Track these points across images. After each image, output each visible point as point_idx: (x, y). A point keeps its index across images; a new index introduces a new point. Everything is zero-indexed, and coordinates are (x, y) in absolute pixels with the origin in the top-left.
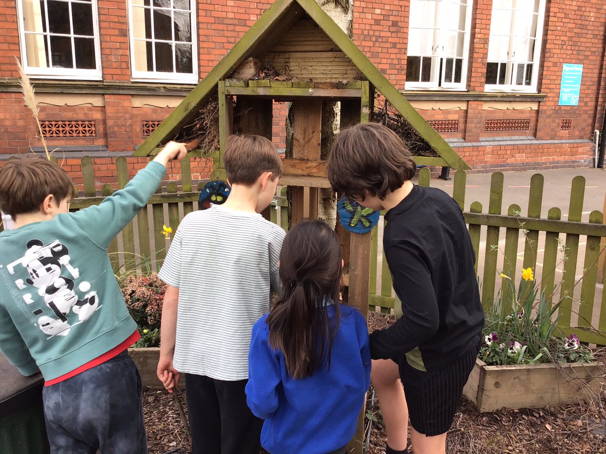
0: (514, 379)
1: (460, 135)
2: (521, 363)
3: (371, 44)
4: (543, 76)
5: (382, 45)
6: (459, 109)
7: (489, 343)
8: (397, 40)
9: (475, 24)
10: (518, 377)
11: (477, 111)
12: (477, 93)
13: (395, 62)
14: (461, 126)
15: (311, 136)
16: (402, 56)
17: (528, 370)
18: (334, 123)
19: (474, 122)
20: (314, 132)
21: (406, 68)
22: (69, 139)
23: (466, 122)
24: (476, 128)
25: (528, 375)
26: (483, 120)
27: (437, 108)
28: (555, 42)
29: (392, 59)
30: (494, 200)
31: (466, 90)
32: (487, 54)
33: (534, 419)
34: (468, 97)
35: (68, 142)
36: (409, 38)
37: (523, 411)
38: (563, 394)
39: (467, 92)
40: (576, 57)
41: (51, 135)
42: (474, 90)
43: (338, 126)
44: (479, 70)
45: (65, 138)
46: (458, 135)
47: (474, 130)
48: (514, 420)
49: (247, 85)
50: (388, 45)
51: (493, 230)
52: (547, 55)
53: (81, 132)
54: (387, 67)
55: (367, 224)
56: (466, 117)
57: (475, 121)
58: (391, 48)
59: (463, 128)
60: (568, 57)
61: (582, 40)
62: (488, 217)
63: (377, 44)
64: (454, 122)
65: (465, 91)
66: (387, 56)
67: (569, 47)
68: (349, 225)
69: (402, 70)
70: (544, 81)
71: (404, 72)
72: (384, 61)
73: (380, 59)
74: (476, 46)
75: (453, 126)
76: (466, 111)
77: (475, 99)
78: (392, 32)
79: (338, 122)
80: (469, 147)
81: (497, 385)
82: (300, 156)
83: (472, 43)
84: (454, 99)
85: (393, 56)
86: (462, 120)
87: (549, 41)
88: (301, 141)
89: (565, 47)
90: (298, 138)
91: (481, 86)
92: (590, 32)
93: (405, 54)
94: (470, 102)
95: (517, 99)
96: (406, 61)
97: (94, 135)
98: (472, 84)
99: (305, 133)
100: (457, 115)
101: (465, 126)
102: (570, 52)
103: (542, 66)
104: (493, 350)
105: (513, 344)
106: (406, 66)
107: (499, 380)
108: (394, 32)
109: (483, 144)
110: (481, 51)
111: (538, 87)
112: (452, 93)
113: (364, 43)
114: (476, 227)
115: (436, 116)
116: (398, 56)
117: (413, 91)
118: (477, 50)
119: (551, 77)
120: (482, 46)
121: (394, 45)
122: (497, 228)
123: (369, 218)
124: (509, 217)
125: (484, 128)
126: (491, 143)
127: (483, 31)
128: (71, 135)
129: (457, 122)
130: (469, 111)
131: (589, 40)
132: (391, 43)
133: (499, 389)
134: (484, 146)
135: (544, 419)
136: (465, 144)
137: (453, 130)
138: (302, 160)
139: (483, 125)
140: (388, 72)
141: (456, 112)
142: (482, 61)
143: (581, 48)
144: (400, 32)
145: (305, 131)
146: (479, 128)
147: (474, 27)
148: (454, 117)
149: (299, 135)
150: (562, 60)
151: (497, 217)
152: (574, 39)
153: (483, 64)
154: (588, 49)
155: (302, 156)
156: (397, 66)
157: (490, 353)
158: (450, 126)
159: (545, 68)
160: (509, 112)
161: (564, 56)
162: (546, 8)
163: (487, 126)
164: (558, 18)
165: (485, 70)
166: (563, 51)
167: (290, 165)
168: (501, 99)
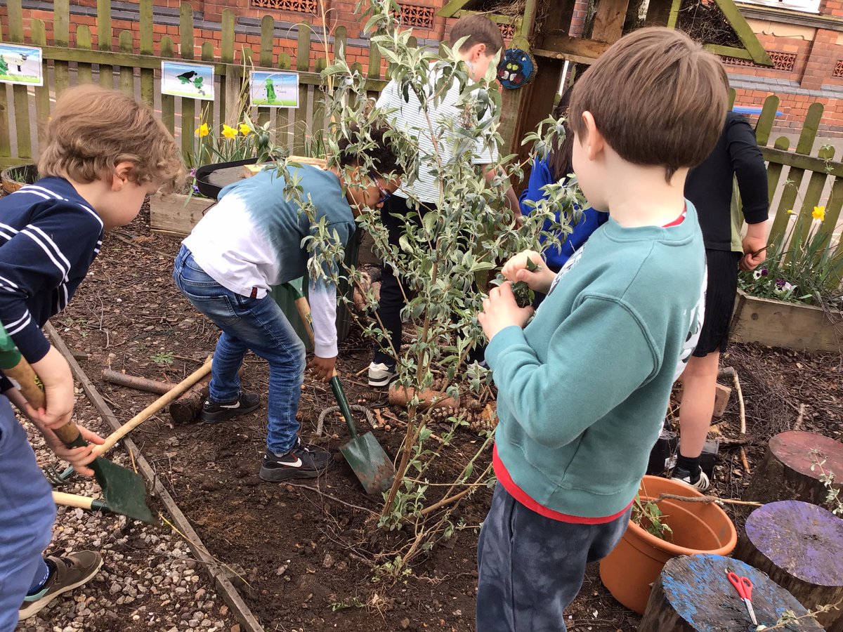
0: (775, 314)
1: (795, 76)
2: (787, 300)
6: (801, 38)
7: (756, 278)
10: (779, 313)
11: (827, 45)
12: (833, 19)
14: (799, 64)
15: (614, 17)
17: (792, 308)
18: (641, 7)
19: (819, 60)
20: (619, 13)
22: (285, 13)
23: (807, 59)
24: (820, 69)
25: (791, 313)
26: (834, 60)
27: (770, 33)
30: (806, 137)
31: (818, 12)
33: (786, 357)
34: (819, 22)
35: (284, 17)
37: (776, 349)
38: (825, 342)
39: (819, 14)
41: (265, 5)
42: (829, 14)
43: (645, 11)
45: (280, 11)
46: (792, 75)
47: (817, 73)
48: (764, 354)
51: (797, 172)
53: (300, 5)
56: (809, 51)
57: (821, 59)
59: (802, 66)
62: (793, 155)
64: (790, 56)
65: (816, 14)
75: (788, 62)
76: (811, 44)
77: (828, 27)
79: (646, 7)
80: (804, 95)
81: (755, 316)
82: (599, 37)
84: (798, 22)
86: (802, 55)
88: (604, 22)
90: (600, 18)
94: (819, 30)
97: (314, 11)
98: (828, 4)
99: (609, 14)
100: (797, 47)
101: (805, 65)
104: (759, 287)
105: (784, 284)
107: (757, 312)
109: (824, 94)
112: (796, 13)
114: (776, 167)
115: (767, 44)
122: (801, 171)
124: (819, 159)
125: (832, 72)
126: (837, 95)
128: (288, 8)
129: (794, 56)
130: (815, 43)
133: (755, 321)
134: (827, 98)
135: (798, 359)
136: (799, 91)
137: (786, 68)
138: (600, 42)
139: (831, 67)
141: (796, 42)
145: (609, 11)
146: (825, 70)
148: (791, 49)
149: (602, 14)
151: (804, 157)
155: (601, 38)
157: (755, 289)
158: (783, 62)
163: (837, 68)
167: (587, 47)
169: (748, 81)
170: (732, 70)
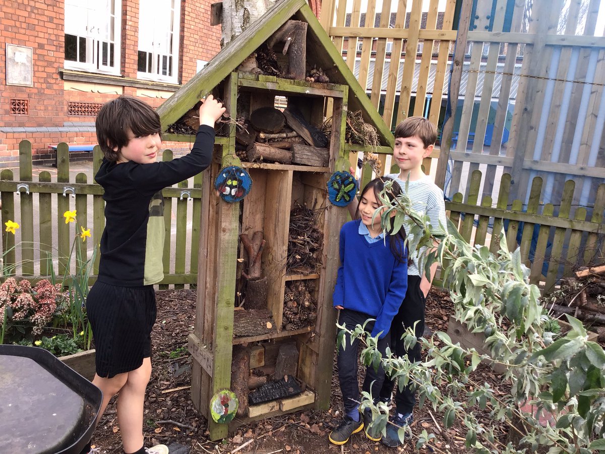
3: (26, 14)
4: (183, 69)
5: (38, 17)
8: (54, 15)
9: (126, 11)
12: (131, 79)
13: (53, 38)
16: (59, 33)
21: (64, 45)
27: (96, 91)
28: (190, 39)
29: (49, 34)
31: (121, 75)
32: (137, 42)
34: (125, 82)
36: (65, 14)
39: (122, 77)
40: (205, 55)
42: (128, 76)
44: (132, 57)
49: (257, 79)
50: (45, 19)
52: (185, 50)
54: (45, 42)
55: (347, 199)
58: (47, 22)
60: (200, 54)
61: (209, 40)
63: (33, 15)
65: (120, 77)
66: (45, 30)
67: (200, 46)
68: (335, 200)
69: (60, 47)
70: (184, 74)
71: (63, 50)
72: (41, 35)
73: (37, 32)
74: (128, 32)
77: (130, 85)
78: (48, 5)
83: (124, 29)
84: (112, 83)
85: (50, 31)
87: (185, 38)
89: (197, 45)
91: (134, 73)
92: (214, 34)
93: (62, 30)
94: (125, 87)
95: (165, 89)
96: (64, 38)
98: (126, 70)
102: (201, 50)
103: (181, 59)
106: (64, 43)
108: (50, 5)
110: (132, 38)
111: (178, 78)
112: (110, 77)
113: (18, 12)
115: (96, 99)
116: (56, 32)
117: (72, 70)
118: (128, 37)
119: (189, 71)
120: (133, 33)
121: (51, 20)
123: (349, 193)
127: (133, 19)
131: (214, 42)
132: (47, 16)
140: (46, 47)
142: (134, 48)
143: (209, 48)
144: (56, 6)
147: (124, 13)
150: (196, 57)
152: (203, 39)
153: (135, 51)
154: (213, 49)
156: (55, 42)
159: (184, 62)
160: (158, 101)
161: (197, 53)
162: (181, 6)
164: (191, 17)
165: (136, 58)
166: (196, 48)
168: (152, 87)
169: (91, 126)
170: (78, 119)
